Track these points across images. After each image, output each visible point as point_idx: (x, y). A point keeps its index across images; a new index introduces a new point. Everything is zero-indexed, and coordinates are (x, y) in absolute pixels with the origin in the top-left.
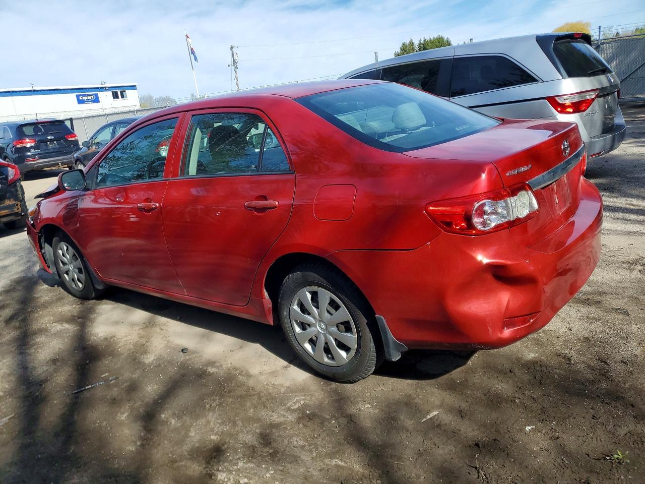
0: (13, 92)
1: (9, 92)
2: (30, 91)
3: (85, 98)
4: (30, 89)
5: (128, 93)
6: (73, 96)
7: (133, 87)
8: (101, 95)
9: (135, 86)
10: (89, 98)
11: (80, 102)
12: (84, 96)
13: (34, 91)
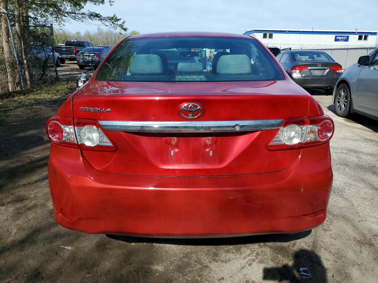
0: (302, 31)
1: (299, 31)
2: (311, 32)
3: (340, 38)
4: (311, 30)
5: (370, 37)
6: (333, 36)
7: (375, 34)
8: (351, 37)
9: (376, 33)
10: (343, 38)
11: (336, 40)
12: (340, 36)
13: (313, 32)
